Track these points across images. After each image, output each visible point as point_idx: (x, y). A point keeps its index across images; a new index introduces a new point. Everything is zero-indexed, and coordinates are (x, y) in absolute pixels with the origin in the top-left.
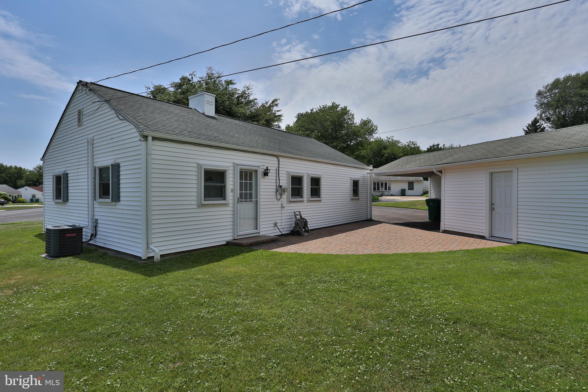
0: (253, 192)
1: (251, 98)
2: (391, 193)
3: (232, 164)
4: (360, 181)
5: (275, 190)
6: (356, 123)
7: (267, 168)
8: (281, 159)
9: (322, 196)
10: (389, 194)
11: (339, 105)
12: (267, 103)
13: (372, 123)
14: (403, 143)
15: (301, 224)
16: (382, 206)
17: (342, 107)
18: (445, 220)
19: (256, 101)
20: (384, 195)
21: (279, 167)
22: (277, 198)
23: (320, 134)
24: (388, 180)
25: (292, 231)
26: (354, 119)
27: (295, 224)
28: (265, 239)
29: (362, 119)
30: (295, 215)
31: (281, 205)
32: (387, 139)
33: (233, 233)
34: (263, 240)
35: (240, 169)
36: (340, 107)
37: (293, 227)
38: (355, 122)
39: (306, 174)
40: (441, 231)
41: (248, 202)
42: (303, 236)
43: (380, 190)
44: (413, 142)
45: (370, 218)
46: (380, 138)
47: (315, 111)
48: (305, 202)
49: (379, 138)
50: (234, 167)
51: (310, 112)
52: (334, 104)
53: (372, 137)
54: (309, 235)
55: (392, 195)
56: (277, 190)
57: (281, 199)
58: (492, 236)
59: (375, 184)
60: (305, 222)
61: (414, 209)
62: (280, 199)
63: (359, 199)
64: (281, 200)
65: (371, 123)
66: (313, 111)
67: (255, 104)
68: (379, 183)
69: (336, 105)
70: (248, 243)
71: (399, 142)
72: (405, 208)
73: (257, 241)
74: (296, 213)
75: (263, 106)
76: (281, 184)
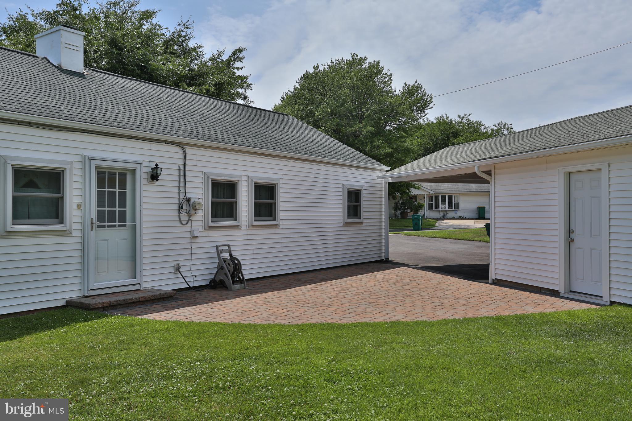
0: (128, 209)
1: (191, 44)
2: (460, 213)
3: (79, 158)
4: (364, 191)
5: (176, 207)
6: (395, 91)
7: (157, 165)
8: (189, 150)
9: (281, 218)
10: (456, 216)
11: (366, 58)
12: (221, 54)
13: (424, 91)
14: (487, 127)
15: (227, 268)
16: (427, 237)
17: (371, 62)
18: (497, 261)
19: (200, 50)
20: (447, 217)
21: (185, 164)
22: (180, 221)
23: (329, 110)
24: (454, 191)
25: (212, 281)
26: (391, 83)
27: (218, 267)
28: (150, 294)
29: (405, 84)
30: (219, 252)
31: (190, 233)
32: (458, 119)
33: (82, 284)
34: (139, 298)
35: (96, 168)
36: (367, 61)
37: (214, 274)
38: (393, 89)
39: (245, 178)
40: (490, 281)
41: (117, 228)
42: (231, 290)
43: (440, 209)
44: (505, 124)
45: (386, 259)
46: (447, 118)
47: (321, 68)
48: (244, 228)
49: (445, 118)
50: (84, 163)
51: (313, 70)
52: (355, 57)
53: (423, 115)
54: (245, 288)
55: (461, 218)
56: (181, 207)
57: (190, 222)
58: (571, 291)
59: (431, 198)
60: (236, 264)
61: (480, 241)
62: (187, 223)
63: (361, 223)
64: (189, 224)
65: (422, 91)
66: (318, 68)
67: (198, 55)
68: (439, 196)
69: (361, 59)
70: (103, 303)
71: (480, 124)
72: (465, 240)
73: (124, 300)
74: (220, 248)
75: (213, 59)
76: (188, 196)
